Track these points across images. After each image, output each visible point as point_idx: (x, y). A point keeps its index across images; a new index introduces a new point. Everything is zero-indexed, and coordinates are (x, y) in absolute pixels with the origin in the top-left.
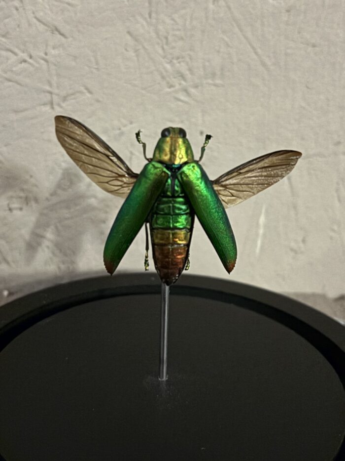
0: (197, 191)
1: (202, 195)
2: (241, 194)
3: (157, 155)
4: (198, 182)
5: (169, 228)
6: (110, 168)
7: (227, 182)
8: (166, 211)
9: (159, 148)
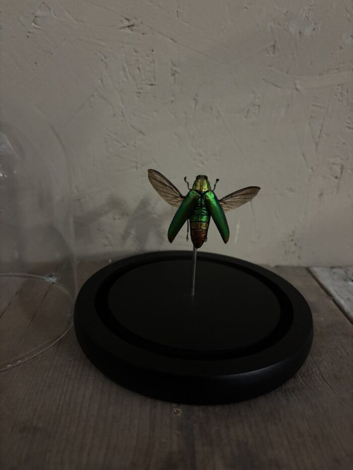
0: (212, 204)
1: (214, 206)
2: (232, 207)
3: (194, 187)
4: (213, 200)
5: (199, 221)
6: (172, 193)
7: (226, 201)
8: (198, 213)
9: (195, 184)
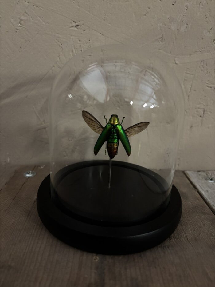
0: (120, 132)
7: (129, 130)
9: (110, 120)
